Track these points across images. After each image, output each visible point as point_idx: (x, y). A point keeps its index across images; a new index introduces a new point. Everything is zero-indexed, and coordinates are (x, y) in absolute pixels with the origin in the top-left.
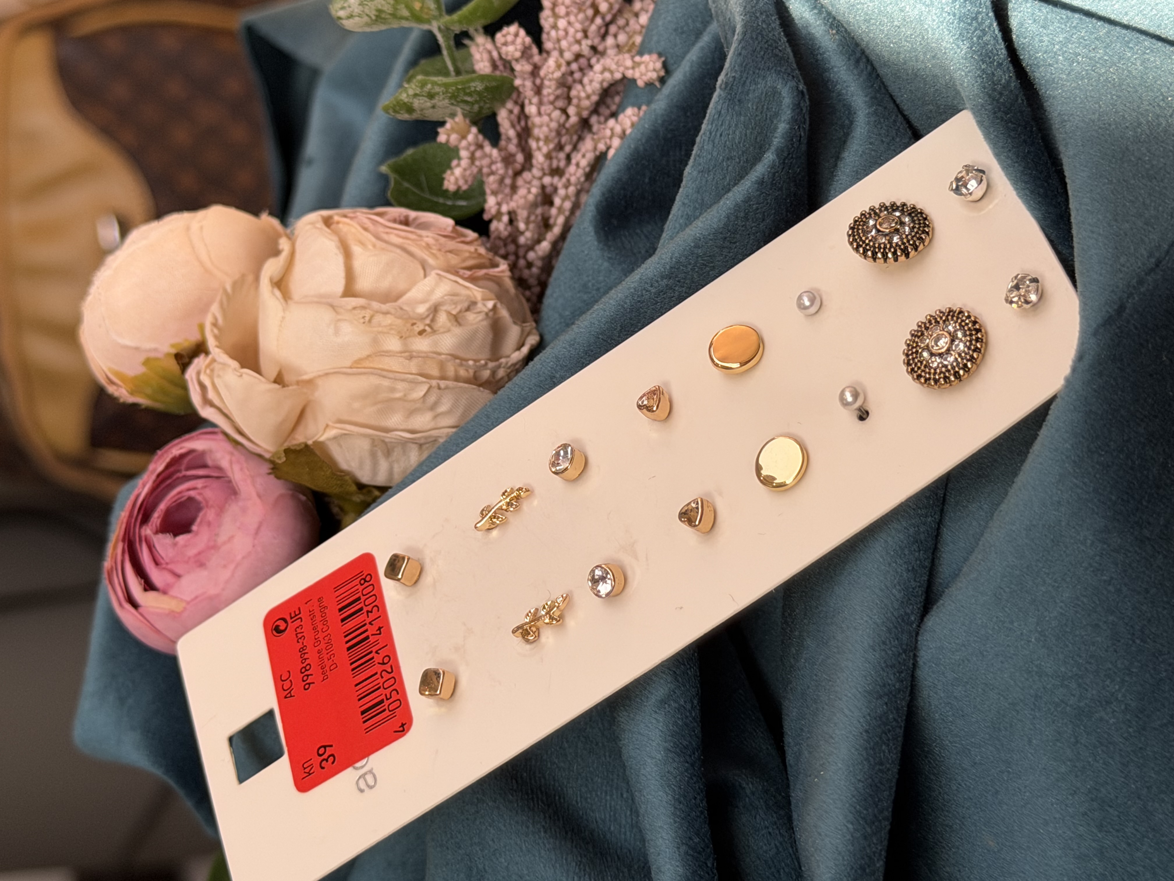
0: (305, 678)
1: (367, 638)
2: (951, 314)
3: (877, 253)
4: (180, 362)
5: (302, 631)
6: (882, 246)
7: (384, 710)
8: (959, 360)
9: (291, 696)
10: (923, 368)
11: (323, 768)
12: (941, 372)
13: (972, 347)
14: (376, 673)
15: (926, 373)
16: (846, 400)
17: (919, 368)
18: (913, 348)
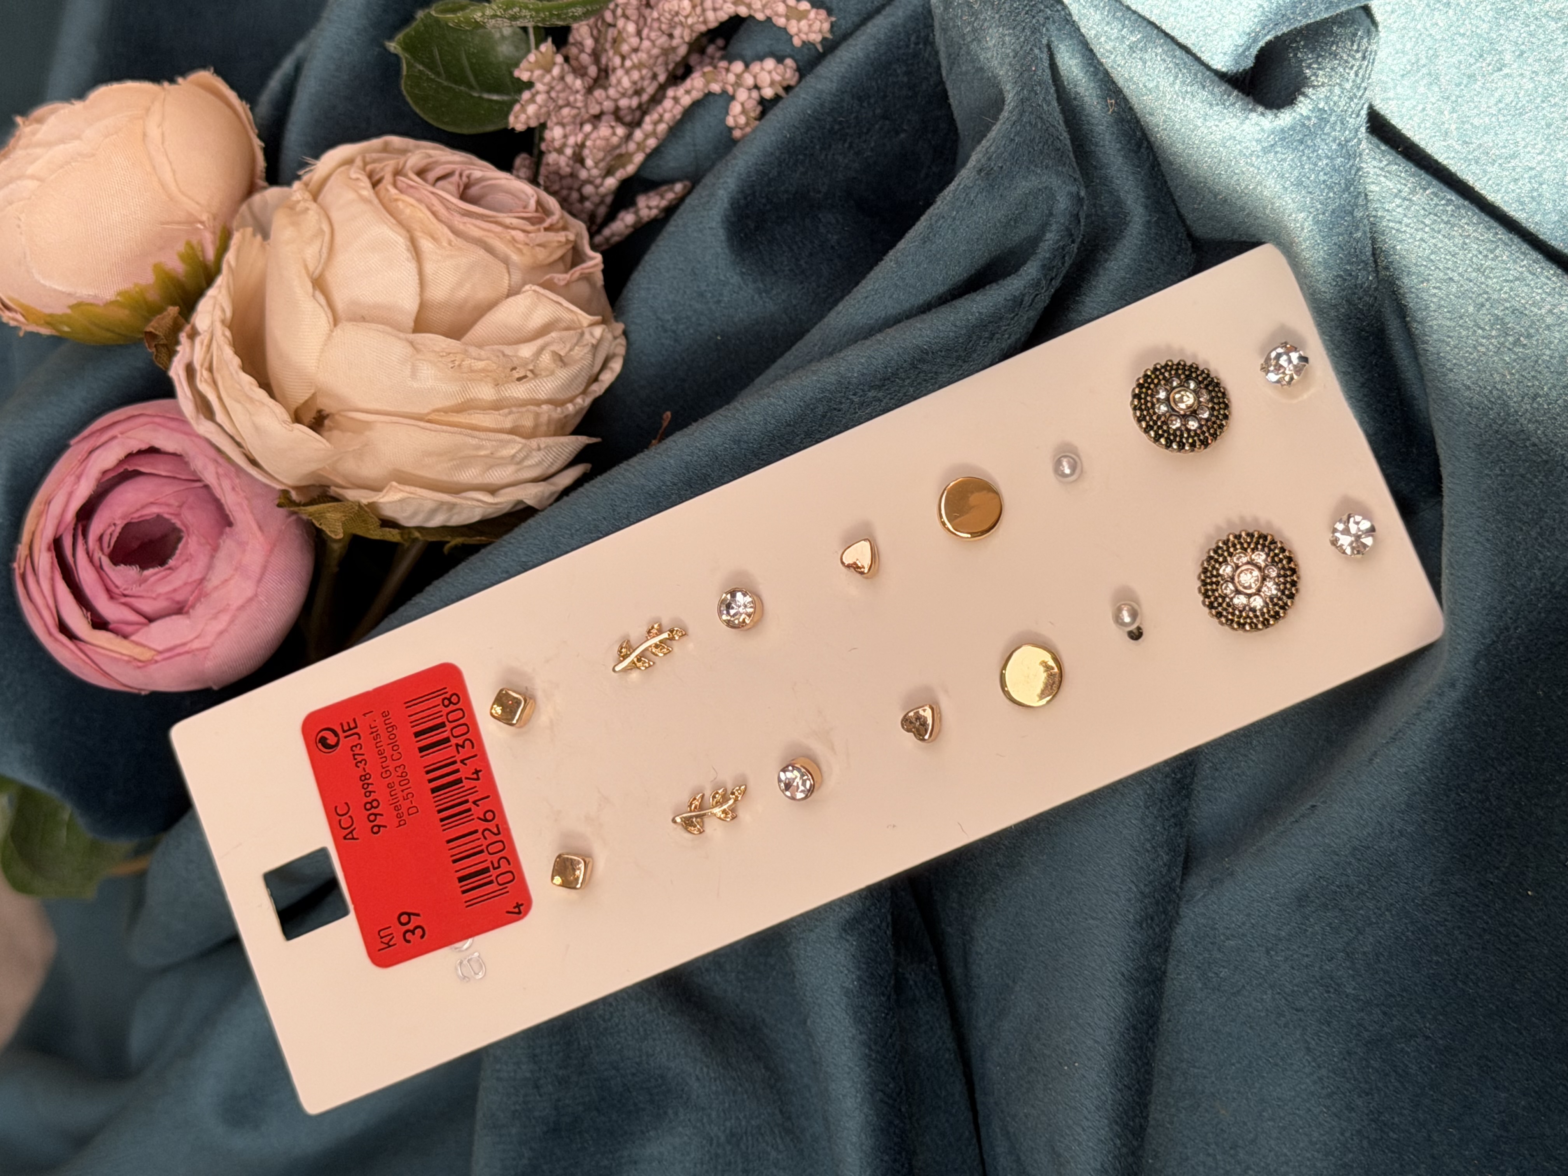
0: (372, 818)
1: (459, 781)
2: (1261, 541)
4: (156, 344)
5: (361, 752)
7: (491, 882)
8: (1270, 605)
9: (353, 838)
10: (1224, 605)
11: (409, 941)
12: (1247, 616)
13: (1287, 592)
14: (476, 831)
15: (1228, 613)
17: (1220, 605)
18: (1213, 576)
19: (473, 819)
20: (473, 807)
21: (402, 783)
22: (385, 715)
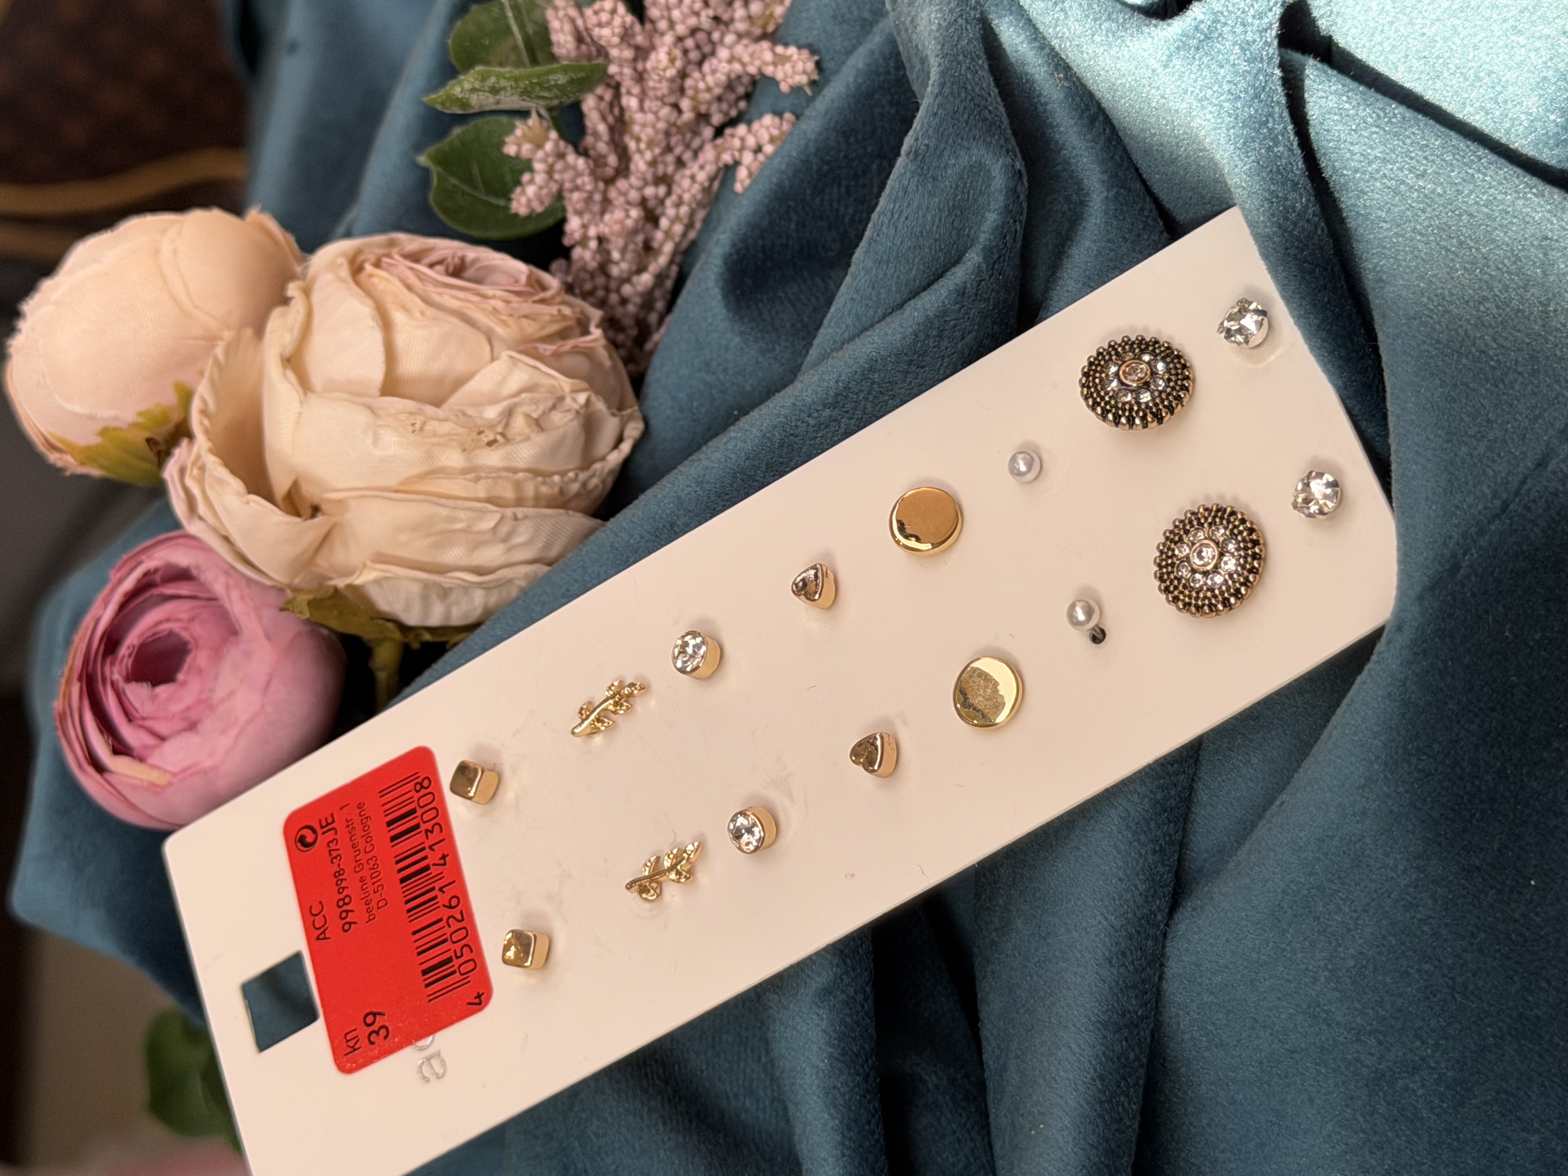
0: (344, 915)
1: (427, 868)
2: (1219, 514)
3: (1120, 417)
4: (155, 450)
5: (337, 847)
6: (1127, 407)
7: (454, 972)
8: (1230, 583)
9: (325, 938)
10: (1181, 588)
11: (372, 1043)
12: (1205, 597)
13: (1248, 566)
14: (441, 920)
15: (1185, 596)
16: (1076, 618)
17: (1176, 588)
18: (1168, 557)
19: (439, 907)
20: (439, 894)
21: (374, 875)
22: (360, 806)
